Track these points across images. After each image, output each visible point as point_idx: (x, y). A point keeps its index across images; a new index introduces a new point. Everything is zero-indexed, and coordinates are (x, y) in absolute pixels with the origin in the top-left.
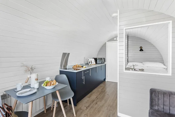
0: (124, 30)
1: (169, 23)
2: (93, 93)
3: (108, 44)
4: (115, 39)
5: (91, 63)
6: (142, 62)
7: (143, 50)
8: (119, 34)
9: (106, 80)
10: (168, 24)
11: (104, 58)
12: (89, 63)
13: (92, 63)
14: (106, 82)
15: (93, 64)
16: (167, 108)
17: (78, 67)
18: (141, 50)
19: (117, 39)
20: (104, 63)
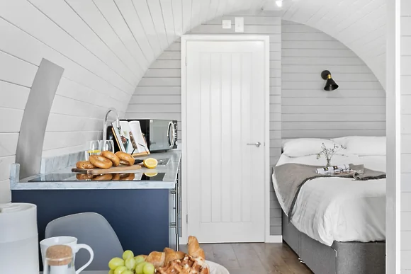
11: (175, 123)
12: (126, 146)
17: (114, 165)
18: (331, 85)
19: (233, 24)
20: (176, 147)
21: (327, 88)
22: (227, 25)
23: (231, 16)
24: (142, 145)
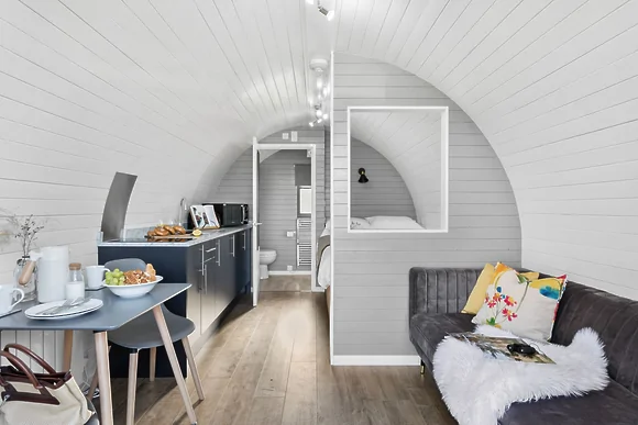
0: (349, 112)
1: (444, 110)
5: (203, 221)
6: (363, 218)
7: (367, 180)
8: (335, 122)
10: (440, 113)
11: (246, 206)
12: (199, 222)
13: (206, 223)
16: (443, 303)
17: (171, 233)
18: (363, 179)
19: (290, 136)
20: (246, 223)
21: (360, 181)
22: (285, 136)
23: (289, 130)
24: (213, 221)
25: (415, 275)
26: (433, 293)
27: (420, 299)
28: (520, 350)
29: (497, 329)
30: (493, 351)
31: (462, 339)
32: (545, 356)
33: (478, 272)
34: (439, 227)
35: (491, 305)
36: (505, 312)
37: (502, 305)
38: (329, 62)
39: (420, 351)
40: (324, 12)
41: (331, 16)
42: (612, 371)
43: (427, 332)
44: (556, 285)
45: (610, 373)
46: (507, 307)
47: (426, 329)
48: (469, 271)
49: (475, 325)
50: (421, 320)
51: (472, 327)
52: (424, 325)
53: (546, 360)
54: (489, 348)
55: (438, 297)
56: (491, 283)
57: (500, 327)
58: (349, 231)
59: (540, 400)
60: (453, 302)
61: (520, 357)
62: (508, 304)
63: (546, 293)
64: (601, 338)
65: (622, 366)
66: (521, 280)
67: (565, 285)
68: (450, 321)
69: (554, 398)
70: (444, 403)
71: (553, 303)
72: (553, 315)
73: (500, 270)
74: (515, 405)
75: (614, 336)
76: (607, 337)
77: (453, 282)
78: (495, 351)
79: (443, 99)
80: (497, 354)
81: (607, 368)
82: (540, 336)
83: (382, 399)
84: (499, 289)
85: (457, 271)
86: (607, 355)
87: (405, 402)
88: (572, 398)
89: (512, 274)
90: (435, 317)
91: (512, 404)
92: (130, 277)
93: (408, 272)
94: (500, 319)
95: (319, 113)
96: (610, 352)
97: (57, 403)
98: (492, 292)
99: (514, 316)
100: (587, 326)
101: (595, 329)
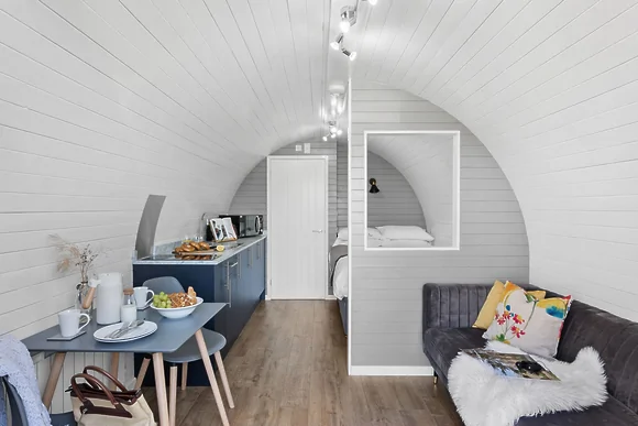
0: (365, 136)
1: (455, 134)
2: (247, 340)
3: (274, 164)
4: (298, 148)
5: (222, 234)
6: (374, 227)
7: (377, 191)
8: (352, 146)
9: (267, 298)
10: (451, 137)
11: (261, 216)
12: (218, 235)
13: (225, 235)
14: (267, 304)
15: (229, 237)
16: (455, 318)
17: (197, 250)
18: (374, 190)
19: (303, 148)
20: (261, 233)
21: (371, 191)
23: (302, 142)
24: (231, 233)
25: (428, 290)
26: (445, 308)
27: (434, 314)
28: (528, 367)
29: (506, 346)
30: (503, 368)
31: (474, 355)
32: (550, 373)
33: (488, 288)
34: (450, 245)
35: (501, 322)
36: (514, 329)
37: (511, 322)
38: (347, 88)
39: (434, 364)
40: (347, 53)
41: (353, 57)
42: (610, 388)
43: (441, 348)
44: (560, 305)
45: (608, 390)
46: (516, 325)
47: (440, 343)
48: (479, 287)
49: (486, 340)
50: (435, 334)
51: (483, 343)
52: (438, 340)
53: (551, 377)
54: (499, 365)
55: (450, 313)
56: (501, 301)
57: (509, 343)
58: (366, 249)
59: (545, 414)
60: (464, 318)
61: (528, 374)
62: (517, 322)
63: (552, 312)
64: (602, 357)
65: (619, 383)
66: (529, 300)
67: (569, 306)
68: (462, 336)
69: (558, 412)
70: (458, 415)
71: (558, 322)
72: (558, 333)
73: (509, 288)
74: (522, 418)
75: (613, 356)
76: (606, 356)
77: (464, 298)
78: (505, 367)
79: (456, 124)
80: (507, 371)
81: (607, 385)
82: (546, 353)
83: (400, 408)
84: (508, 308)
85: (468, 287)
86: (606, 373)
87: (420, 411)
88: (574, 412)
89: (520, 292)
90: (448, 332)
91: (521, 418)
92: (175, 299)
93: (421, 287)
94: (509, 335)
95: (334, 130)
96: (610, 370)
97: (131, 417)
98: (502, 310)
99: (523, 333)
100: (589, 345)
101: (596, 348)
